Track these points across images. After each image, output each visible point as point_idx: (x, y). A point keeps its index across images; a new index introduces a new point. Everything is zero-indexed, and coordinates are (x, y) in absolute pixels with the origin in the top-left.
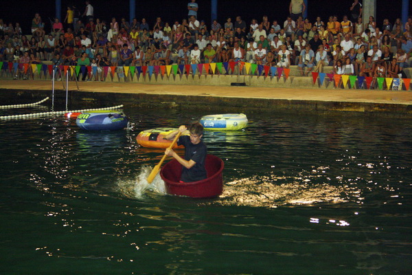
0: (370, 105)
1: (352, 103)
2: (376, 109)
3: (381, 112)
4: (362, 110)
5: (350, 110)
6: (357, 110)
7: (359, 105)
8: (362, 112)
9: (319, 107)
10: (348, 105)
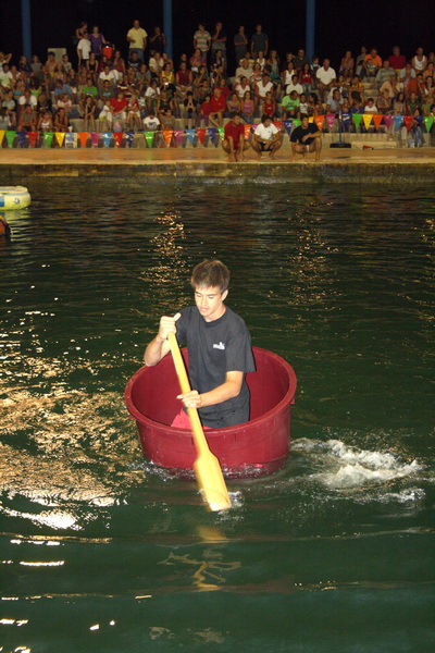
0: (86, 168)
1: (61, 166)
2: (94, 171)
3: (100, 176)
4: (75, 174)
5: (59, 175)
6: (68, 175)
7: (71, 167)
8: (74, 177)
9: (14, 173)
10: (55, 168)
